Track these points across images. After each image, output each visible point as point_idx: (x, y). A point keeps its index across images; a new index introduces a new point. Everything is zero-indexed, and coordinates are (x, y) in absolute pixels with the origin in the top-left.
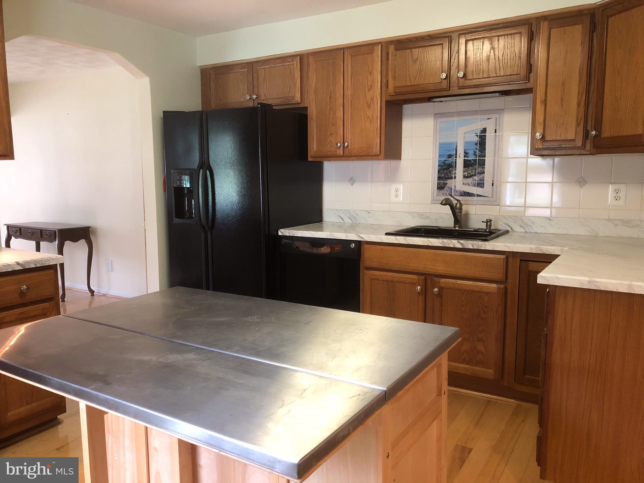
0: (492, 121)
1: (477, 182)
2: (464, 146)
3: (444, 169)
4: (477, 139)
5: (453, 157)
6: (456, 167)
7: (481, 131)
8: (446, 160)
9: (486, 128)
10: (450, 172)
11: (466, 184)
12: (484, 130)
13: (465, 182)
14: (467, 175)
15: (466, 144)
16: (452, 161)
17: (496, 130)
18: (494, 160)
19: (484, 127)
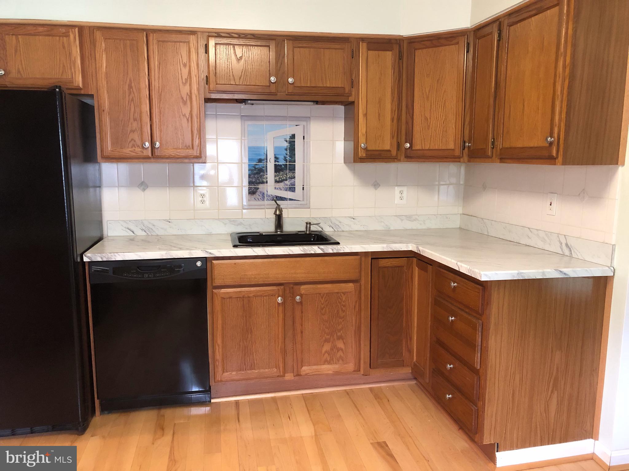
0: (300, 128)
1: (288, 186)
2: (275, 151)
3: (255, 174)
4: (286, 145)
5: (263, 162)
6: (267, 172)
7: (290, 137)
8: (256, 164)
9: (295, 134)
10: (261, 176)
11: (278, 189)
12: (293, 136)
13: (277, 187)
14: (278, 180)
15: (276, 148)
16: (263, 165)
17: (304, 137)
18: (304, 165)
19: (293, 133)
